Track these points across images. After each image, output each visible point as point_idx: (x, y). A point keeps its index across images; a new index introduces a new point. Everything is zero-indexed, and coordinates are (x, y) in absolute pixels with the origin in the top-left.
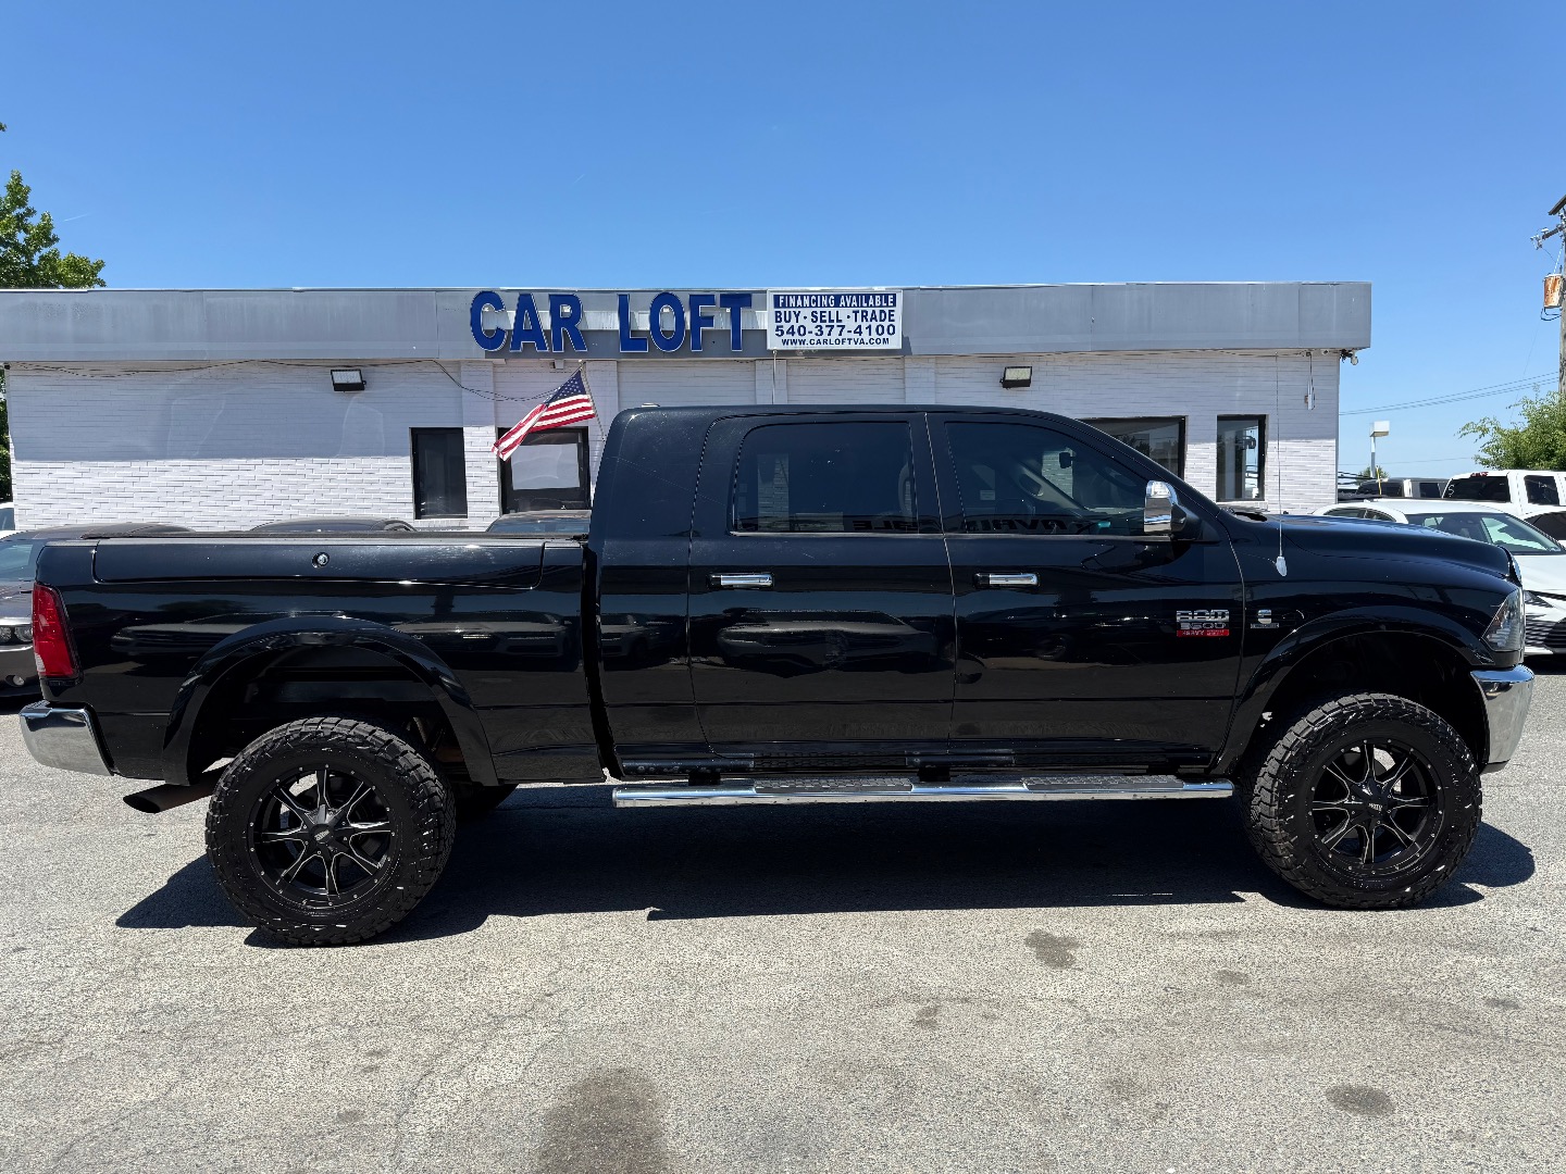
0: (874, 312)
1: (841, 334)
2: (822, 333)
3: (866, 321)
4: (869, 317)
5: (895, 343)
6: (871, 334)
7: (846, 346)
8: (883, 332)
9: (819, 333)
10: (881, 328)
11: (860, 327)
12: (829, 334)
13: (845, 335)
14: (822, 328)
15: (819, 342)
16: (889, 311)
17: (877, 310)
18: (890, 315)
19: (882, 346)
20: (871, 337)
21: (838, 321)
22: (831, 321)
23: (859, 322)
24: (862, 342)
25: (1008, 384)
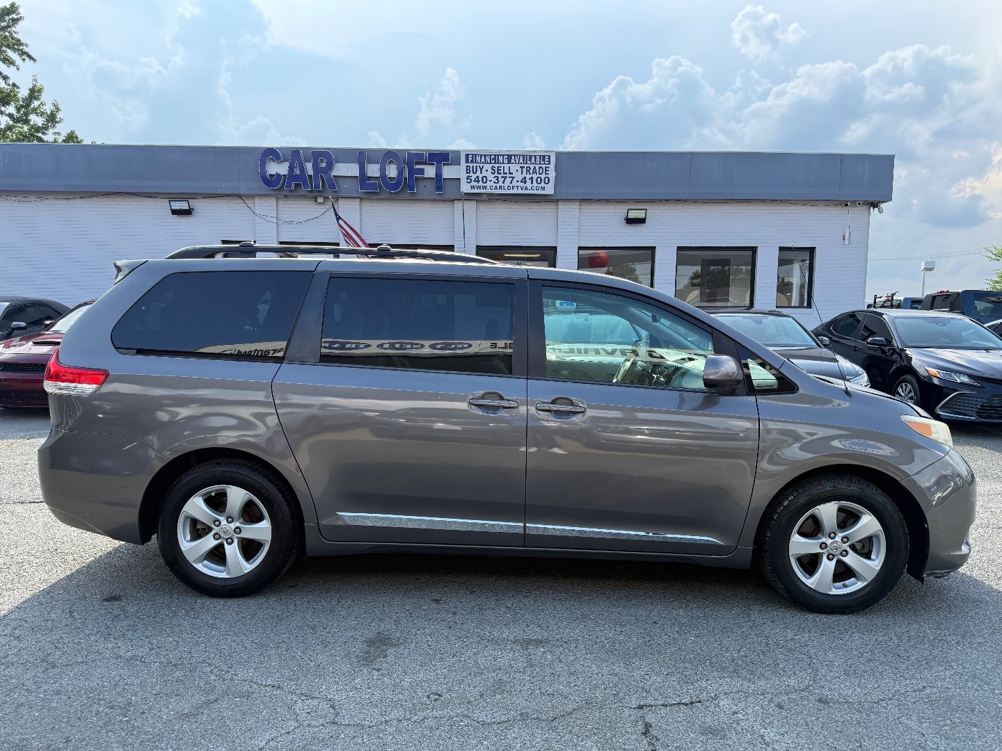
0: (535, 167)
1: (511, 183)
2: (498, 181)
3: (530, 174)
4: (531, 171)
5: (549, 190)
6: (532, 183)
7: (515, 191)
8: (541, 183)
9: (496, 181)
10: (539, 179)
11: (525, 178)
12: (503, 183)
13: (514, 183)
14: (498, 178)
15: (496, 188)
16: (546, 168)
18: (546, 170)
19: (540, 192)
20: (532, 185)
21: (510, 173)
22: (505, 173)
23: (524, 175)
24: (526, 188)
25: (630, 221)
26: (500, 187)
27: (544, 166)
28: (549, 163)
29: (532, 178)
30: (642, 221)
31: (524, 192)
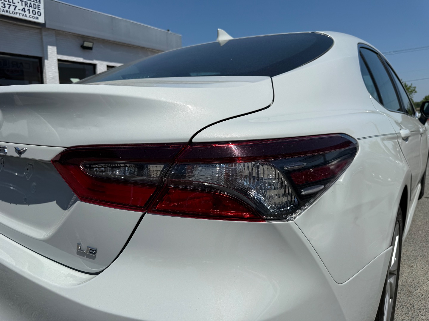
0: (30, 4)
1: (15, 9)
2: (5, 7)
3: (27, 6)
4: (28, 5)
5: (41, 20)
6: (29, 13)
7: (17, 16)
8: (35, 14)
9: (4, 6)
10: (34, 12)
11: (24, 8)
12: (9, 8)
13: (17, 10)
14: (4, 4)
15: (3, 11)
16: (38, 5)
17: (32, 3)
18: (38, 7)
19: (35, 20)
20: (29, 15)
21: (13, 3)
22: (9, 2)
23: (24, 6)
24: (26, 16)
25: (84, 48)
26: (7, 11)
27: (37, 4)
28: (40, 3)
29: (29, 10)
30: (90, 49)
31: (24, 18)
